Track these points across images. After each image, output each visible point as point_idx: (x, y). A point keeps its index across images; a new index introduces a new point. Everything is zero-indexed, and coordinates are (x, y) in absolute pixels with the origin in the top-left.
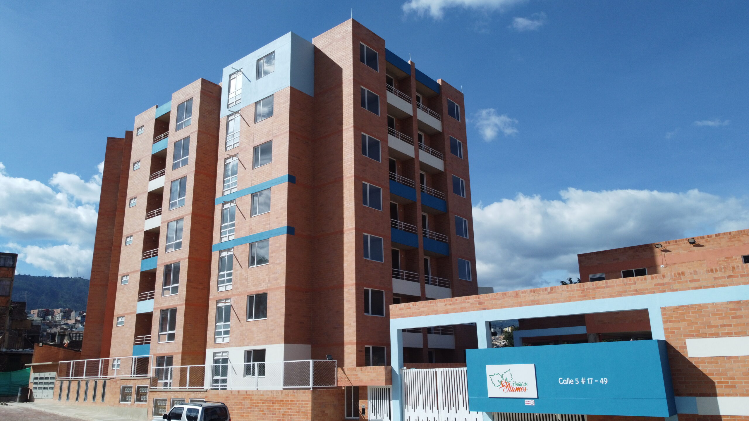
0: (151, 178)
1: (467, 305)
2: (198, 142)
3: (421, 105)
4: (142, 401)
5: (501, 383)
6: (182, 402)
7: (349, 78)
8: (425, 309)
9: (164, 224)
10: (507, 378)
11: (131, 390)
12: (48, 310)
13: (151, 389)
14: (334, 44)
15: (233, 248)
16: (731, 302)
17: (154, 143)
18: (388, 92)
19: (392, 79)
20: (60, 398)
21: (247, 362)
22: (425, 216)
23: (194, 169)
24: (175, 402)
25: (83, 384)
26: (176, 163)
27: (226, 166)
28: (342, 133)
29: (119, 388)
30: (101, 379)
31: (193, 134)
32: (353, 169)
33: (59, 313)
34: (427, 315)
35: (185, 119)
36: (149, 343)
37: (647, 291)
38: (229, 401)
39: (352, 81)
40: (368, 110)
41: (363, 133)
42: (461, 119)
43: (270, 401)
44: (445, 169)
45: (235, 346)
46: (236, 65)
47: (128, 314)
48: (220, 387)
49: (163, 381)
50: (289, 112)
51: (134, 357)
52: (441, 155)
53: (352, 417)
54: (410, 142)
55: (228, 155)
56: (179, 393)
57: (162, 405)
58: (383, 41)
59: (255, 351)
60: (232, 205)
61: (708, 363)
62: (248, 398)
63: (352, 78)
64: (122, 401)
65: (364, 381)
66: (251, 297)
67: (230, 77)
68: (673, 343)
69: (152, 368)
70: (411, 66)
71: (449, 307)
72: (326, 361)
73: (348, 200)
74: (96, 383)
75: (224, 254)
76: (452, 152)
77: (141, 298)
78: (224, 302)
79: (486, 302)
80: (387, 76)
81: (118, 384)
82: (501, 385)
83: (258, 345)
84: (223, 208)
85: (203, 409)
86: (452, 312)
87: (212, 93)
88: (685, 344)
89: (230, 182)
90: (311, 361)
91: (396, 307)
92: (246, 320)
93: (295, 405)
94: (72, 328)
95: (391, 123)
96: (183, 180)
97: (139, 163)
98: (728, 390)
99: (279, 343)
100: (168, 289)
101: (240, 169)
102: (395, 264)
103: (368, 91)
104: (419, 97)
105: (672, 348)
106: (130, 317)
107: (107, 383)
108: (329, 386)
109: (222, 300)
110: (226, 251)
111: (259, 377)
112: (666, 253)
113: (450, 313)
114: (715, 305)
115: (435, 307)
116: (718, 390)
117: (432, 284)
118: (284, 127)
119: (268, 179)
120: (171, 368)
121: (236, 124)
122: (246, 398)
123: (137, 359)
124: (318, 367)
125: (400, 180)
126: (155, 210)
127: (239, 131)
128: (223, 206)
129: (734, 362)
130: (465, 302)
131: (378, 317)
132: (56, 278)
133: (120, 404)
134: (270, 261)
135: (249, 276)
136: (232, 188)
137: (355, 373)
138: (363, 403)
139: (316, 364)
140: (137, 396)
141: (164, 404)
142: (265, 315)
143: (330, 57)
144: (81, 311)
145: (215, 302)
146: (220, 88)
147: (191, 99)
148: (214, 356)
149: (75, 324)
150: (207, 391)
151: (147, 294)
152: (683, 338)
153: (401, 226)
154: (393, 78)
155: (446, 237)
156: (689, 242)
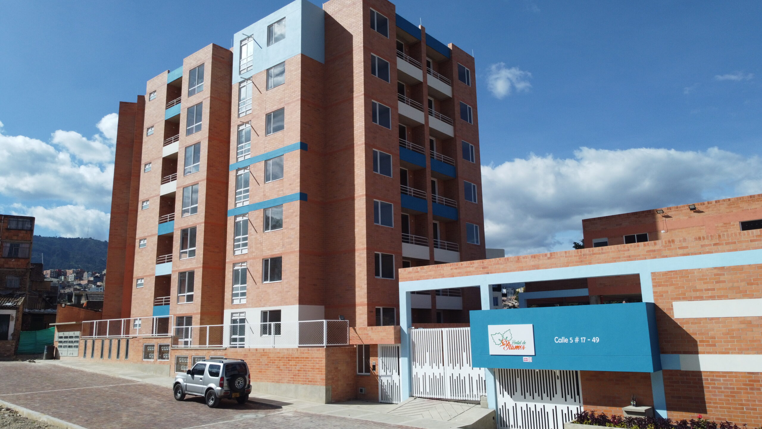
0: (165, 143)
1: (471, 269)
2: (210, 108)
3: (432, 70)
4: (164, 359)
5: (502, 342)
6: (203, 359)
7: (360, 46)
8: (432, 273)
9: (179, 189)
10: (507, 337)
11: (153, 348)
12: (60, 271)
13: (173, 347)
14: (344, 9)
15: (248, 213)
16: (715, 268)
17: (167, 109)
18: (398, 58)
19: (402, 45)
20: (85, 356)
21: (264, 322)
22: (435, 181)
23: (207, 135)
24: (196, 359)
25: (107, 343)
26: (189, 129)
27: (239, 133)
28: (353, 100)
29: (142, 346)
30: (124, 337)
31: (206, 100)
32: (364, 137)
33: (71, 274)
34: (434, 278)
35: (198, 84)
36: (169, 304)
37: (639, 257)
38: (248, 359)
39: (362, 48)
40: (378, 77)
41: (373, 101)
42: (471, 83)
43: (287, 358)
44: (455, 135)
45: (252, 307)
46: (247, 31)
47: (147, 276)
48: (238, 346)
49: (183, 340)
50: (300, 80)
51: (155, 317)
52: (450, 120)
53: (363, 373)
54: (420, 109)
55: (241, 122)
56: (199, 351)
57: (183, 362)
58: (394, 6)
59: (271, 312)
60: (246, 171)
61: (692, 323)
62: (266, 355)
63: (362, 45)
64: (145, 358)
65: (375, 340)
66: (266, 261)
67: (241, 43)
68: (661, 306)
69: (172, 328)
70: (422, 31)
71: (455, 271)
72: (339, 321)
73: (359, 167)
74: (119, 341)
75: (239, 219)
76: (462, 118)
77: (160, 261)
78: (240, 265)
79: (490, 267)
80: (397, 42)
81: (140, 342)
82: (502, 343)
83: (274, 306)
84: (237, 175)
85: (224, 365)
86: (458, 276)
87: (223, 58)
88: (672, 306)
89: (243, 148)
90: (324, 321)
91: (405, 271)
92: (262, 282)
93: (310, 362)
94: (85, 288)
95: (401, 90)
96: (197, 147)
97: (153, 129)
98: (709, 349)
99: (294, 304)
100: (186, 252)
101: (253, 135)
102: (405, 229)
103: (378, 58)
104: (430, 62)
105: (660, 309)
106: (149, 279)
107: (131, 342)
108: (342, 344)
109: (239, 263)
110: (241, 216)
111: (275, 336)
112: (667, 219)
113: (456, 276)
114: (700, 270)
115: (441, 271)
116: (700, 349)
117: (441, 248)
118: (295, 95)
119: (281, 146)
120: (191, 328)
121: (248, 91)
122: (264, 355)
123: (158, 319)
124: (332, 326)
125: (409, 146)
126: (171, 176)
127: (251, 97)
128: (237, 173)
129: (716, 323)
130: (470, 267)
131: (388, 280)
132: (66, 238)
133: (144, 361)
134: (284, 225)
135: (264, 241)
136: (245, 154)
137: (366, 332)
138: (374, 360)
139: (329, 324)
140: (159, 354)
141: (185, 362)
142: (280, 278)
143: (340, 24)
144: (93, 271)
145: (232, 266)
146: (231, 54)
147: (202, 65)
148: (232, 316)
149: (88, 284)
150: (226, 349)
151: (165, 257)
152: (670, 300)
153: (410, 192)
154: (403, 43)
155: (455, 202)
156: (689, 208)
